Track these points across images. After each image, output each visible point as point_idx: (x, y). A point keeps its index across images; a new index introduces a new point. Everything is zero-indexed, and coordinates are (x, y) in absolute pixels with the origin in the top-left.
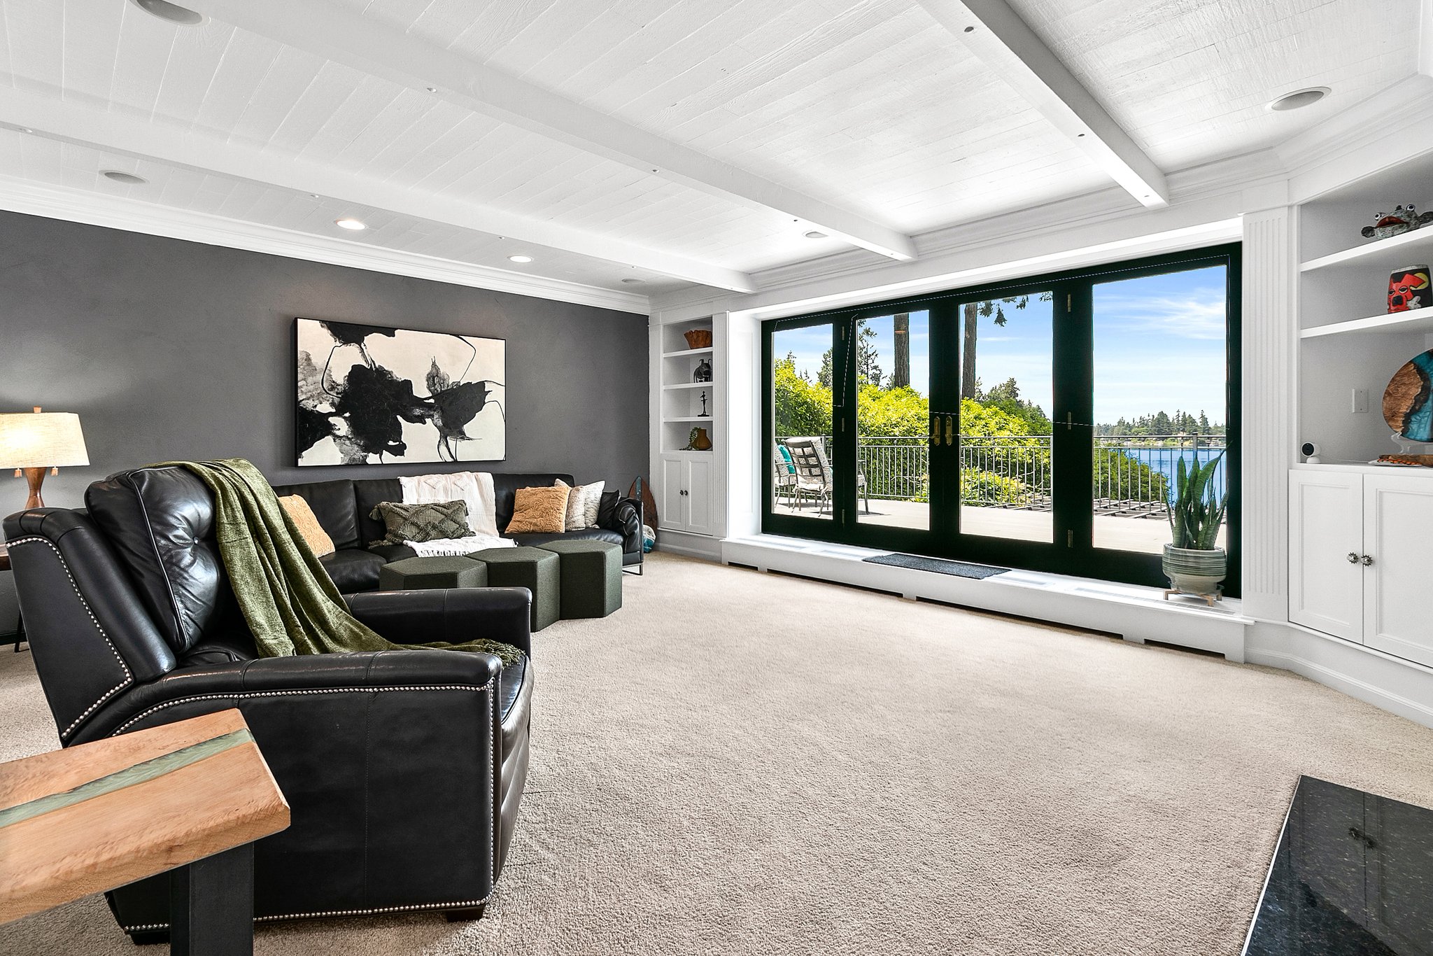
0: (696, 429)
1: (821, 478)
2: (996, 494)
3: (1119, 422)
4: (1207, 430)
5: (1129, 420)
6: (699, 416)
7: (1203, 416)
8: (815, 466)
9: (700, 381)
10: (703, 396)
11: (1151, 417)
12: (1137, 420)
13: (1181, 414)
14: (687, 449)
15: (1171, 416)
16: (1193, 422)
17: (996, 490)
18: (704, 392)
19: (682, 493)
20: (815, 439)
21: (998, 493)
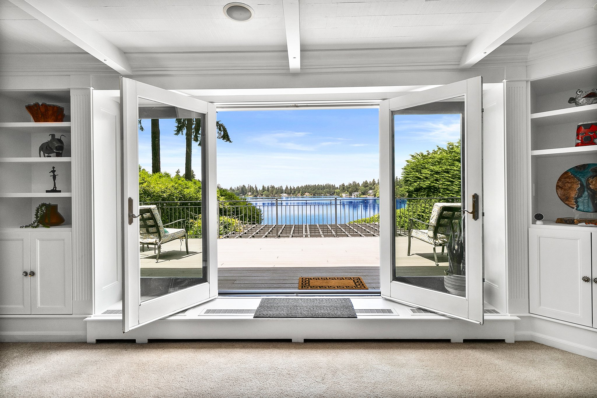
0: (43, 205)
1: (157, 234)
2: (228, 227)
3: (230, 189)
4: (257, 191)
5: (233, 188)
6: (47, 191)
7: (256, 187)
8: (152, 226)
9: (48, 156)
10: (53, 171)
11: (240, 187)
12: (236, 188)
13: (250, 186)
14: (32, 226)
15: (247, 186)
16: (253, 189)
17: (228, 225)
18: (54, 168)
19: (26, 274)
20: (153, 207)
21: (229, 226)
